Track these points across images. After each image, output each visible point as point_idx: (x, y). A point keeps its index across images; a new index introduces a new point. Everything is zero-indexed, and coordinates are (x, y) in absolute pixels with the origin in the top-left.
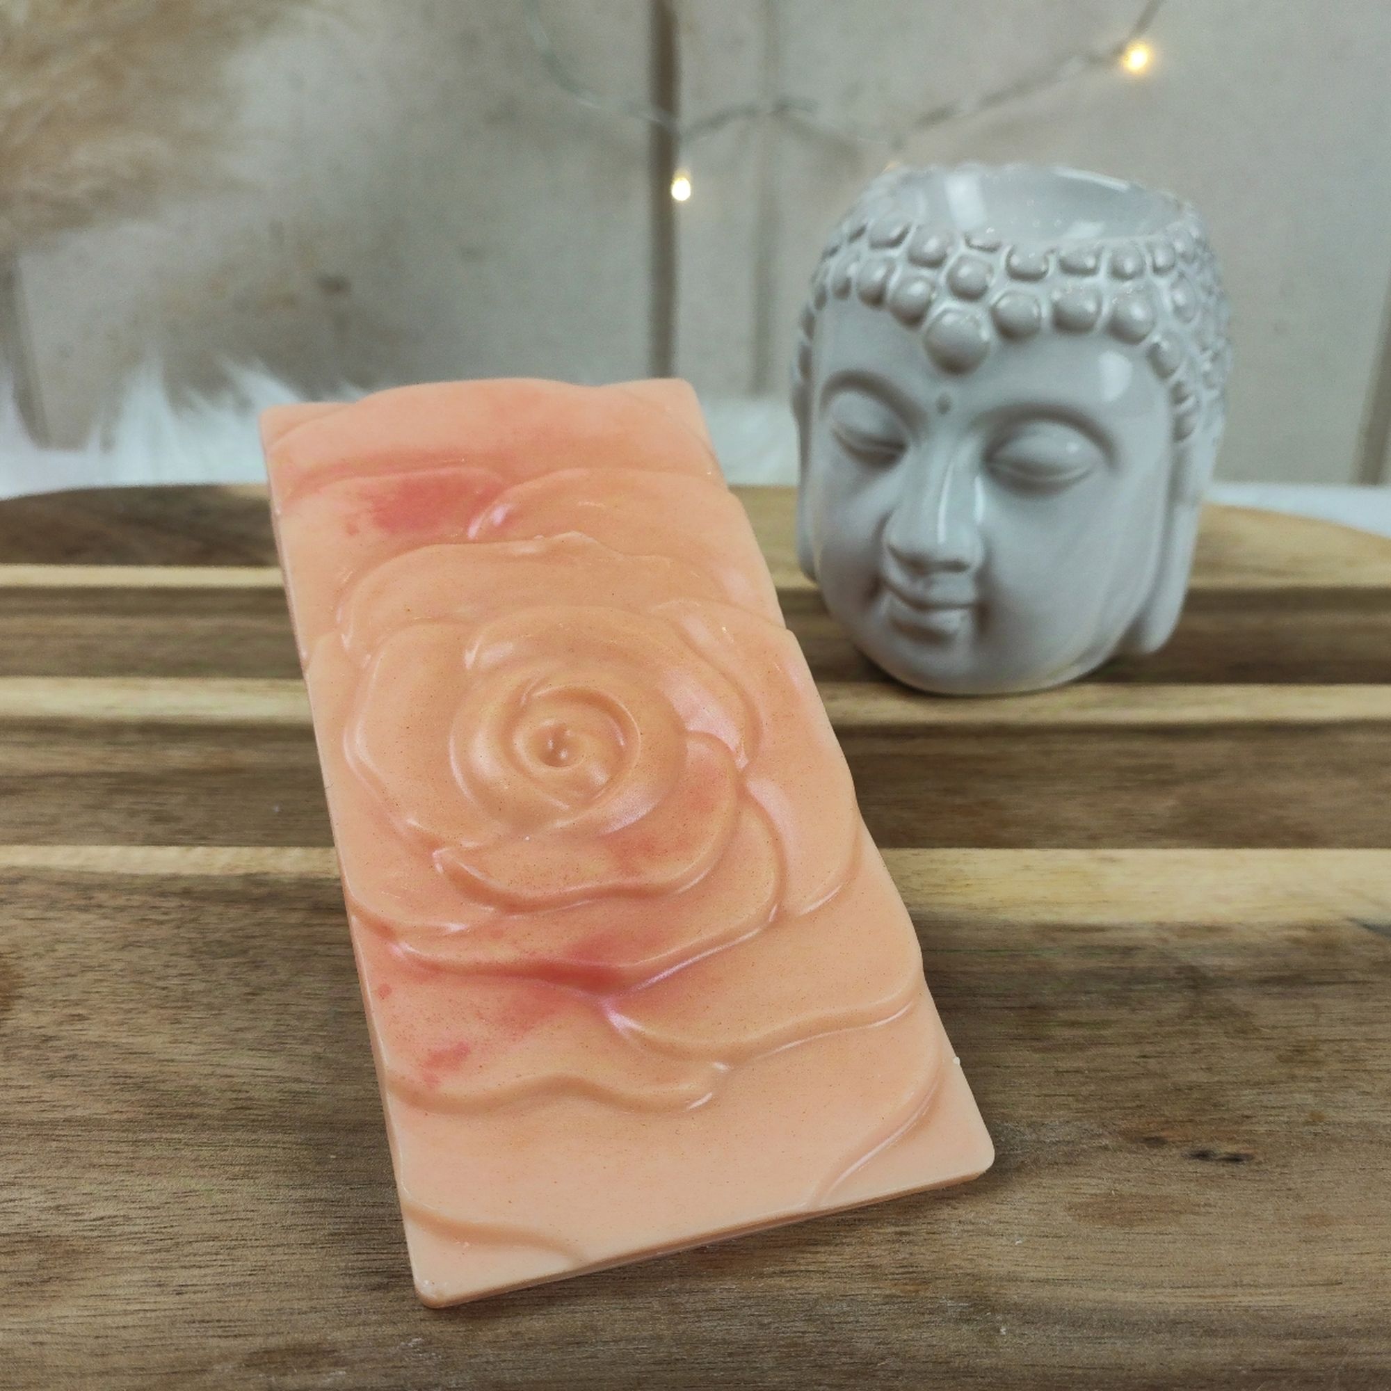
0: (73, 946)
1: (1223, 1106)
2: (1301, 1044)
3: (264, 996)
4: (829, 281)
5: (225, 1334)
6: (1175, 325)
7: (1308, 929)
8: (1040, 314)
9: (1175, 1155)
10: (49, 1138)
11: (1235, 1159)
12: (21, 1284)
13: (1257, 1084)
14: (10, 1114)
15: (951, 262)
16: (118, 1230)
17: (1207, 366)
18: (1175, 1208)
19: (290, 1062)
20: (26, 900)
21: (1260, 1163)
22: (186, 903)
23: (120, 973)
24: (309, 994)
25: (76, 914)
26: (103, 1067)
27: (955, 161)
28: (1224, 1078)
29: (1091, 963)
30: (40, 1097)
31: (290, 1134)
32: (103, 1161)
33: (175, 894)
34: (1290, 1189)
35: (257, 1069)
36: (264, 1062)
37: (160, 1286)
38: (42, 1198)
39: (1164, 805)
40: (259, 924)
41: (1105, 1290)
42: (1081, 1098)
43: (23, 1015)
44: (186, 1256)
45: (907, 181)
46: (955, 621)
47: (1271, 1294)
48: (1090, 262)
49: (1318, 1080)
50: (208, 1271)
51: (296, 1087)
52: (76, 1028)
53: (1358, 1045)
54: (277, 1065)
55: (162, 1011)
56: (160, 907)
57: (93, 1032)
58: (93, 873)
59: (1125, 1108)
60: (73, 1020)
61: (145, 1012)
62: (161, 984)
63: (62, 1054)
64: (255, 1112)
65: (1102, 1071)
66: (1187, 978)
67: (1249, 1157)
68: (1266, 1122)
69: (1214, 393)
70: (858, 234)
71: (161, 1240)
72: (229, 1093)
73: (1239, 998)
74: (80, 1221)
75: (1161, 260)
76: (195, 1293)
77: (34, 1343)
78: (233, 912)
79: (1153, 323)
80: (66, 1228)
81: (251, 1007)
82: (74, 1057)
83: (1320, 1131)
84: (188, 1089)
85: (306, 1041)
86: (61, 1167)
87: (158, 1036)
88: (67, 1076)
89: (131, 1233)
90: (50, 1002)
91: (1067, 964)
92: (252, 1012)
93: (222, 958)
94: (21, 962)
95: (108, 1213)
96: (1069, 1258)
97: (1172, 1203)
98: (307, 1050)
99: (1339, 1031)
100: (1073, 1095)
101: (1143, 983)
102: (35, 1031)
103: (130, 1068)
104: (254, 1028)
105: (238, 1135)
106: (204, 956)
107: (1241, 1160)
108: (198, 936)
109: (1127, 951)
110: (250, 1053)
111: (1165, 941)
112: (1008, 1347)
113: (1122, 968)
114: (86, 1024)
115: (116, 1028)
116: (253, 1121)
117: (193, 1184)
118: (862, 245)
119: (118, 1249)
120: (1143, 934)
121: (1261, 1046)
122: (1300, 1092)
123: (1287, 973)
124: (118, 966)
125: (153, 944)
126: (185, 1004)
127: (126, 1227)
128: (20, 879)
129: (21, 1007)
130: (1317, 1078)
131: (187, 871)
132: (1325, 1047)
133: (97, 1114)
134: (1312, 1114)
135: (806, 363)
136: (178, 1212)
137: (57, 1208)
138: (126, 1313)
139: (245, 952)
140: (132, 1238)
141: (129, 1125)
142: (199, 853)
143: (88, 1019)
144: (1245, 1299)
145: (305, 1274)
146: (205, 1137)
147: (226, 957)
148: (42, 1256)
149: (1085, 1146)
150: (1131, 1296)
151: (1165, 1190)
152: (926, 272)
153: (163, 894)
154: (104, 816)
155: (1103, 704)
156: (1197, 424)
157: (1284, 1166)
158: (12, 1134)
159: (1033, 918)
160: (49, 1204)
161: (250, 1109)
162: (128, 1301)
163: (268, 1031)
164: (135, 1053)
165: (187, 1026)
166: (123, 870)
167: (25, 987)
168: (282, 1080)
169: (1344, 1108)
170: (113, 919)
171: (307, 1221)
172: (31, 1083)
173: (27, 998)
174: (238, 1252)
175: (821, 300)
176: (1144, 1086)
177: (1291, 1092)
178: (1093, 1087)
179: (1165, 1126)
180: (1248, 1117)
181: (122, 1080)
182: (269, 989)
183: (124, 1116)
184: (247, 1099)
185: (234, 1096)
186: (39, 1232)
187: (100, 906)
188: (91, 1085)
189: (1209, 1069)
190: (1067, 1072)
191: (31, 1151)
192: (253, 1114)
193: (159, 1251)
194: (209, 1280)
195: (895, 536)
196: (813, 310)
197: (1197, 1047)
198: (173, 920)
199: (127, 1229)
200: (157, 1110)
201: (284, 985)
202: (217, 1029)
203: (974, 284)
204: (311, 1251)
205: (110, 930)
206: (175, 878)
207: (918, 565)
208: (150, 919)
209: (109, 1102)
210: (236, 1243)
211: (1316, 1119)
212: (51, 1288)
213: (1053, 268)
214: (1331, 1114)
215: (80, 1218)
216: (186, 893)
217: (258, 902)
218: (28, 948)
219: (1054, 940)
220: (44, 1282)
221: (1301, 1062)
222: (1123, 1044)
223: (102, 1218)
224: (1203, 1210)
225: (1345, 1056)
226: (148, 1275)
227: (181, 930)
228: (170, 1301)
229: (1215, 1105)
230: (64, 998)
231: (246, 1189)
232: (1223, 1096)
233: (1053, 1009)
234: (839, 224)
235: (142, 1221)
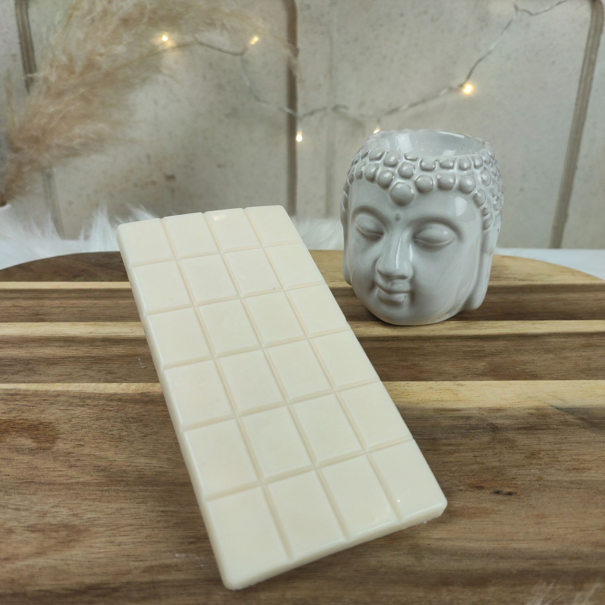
0: (78, 419)
1: (505, 474)
2: (534, 452)
3: (149, 437)
4: (354, 173)
5: (136, 560)
6: (483, 187)
7: (536, 410)
8: (433, 184)
9: (488, 492)
10: (70, 489)
11: (510, 494)
12: (60, 542)
13: (518, 466)
14: (56, 480)
15: (400, 165)
16: (96, 522)
17: (495, 202)
18: (488, 511)
19: (159, 461)
20: (60, 403)
21: (519, 495)
22: (120, 403)
23: (95, 429)
24: (165, 436)
25: (79, 407)
26: (90, 463)
27: (400, 129)
28: (505, 464)
29: (456, 423)
30: (67, 474)
31: (159, 487)
32: (90, 497)
33: (115, 400)
34: (530, 505)
35: (147, 464)
36: (149, 461)
37: (112, 542)
38: (68, 511)
39: (481, 365)
40: (147, 411)
41: (463, 542)
42: (452, 472)
43: (60, 445)
44: (121, 532)
45: (383, 136)
46: (402, 298)
47: (523, 543)
48: (451, 164)
49: (541, 465)
50: (130, 537)
51: (161, 470)
52: (80, 449)
53: (555, 452)
54: (154, 462)
55: (111, 443)
56: (110, 405)
57: (86, 451)
58: (85, 393)
59: (468, 475)
60: (79, 446)
61: (105, 443)
62: (110, 433)
63: (74, 459)
64: (146, 479)
65: (460, 462)
66: (491, 428)
67: (516, 493)
68: (521, 480)
69: (498, 212)
70: (366, 155)
71: (112, 526)
72: (136, 472)
73: (511, 435)
74: (82, 519)
75: (477, 163)
76: (125, 545)
77: (66, 564)
78: (137, 406)
79: (475, 187)
80: (77, 522)
81: (144, 441)
82: (79, 460)
83: (541, 483)
84: (121, 471)
85: (165, 453)
86: (75, 500)
87: (110, 451)
88: (77, 467)
89: (101, 524)
90: (70, 440)
91: (446, 423)
92: (145, 443)
93: (133, 423)
94: (59, 425)
95: (93, 516)
96: (449, 530)
97: (487, 510)
98: (165, 456)
99: (548, 447)
100: (449, 471)
101: (474, 430)
102: (64, 450)
103: (100, 463)
104: (145, 448)
105: (140, 487)
106: (127, 423)
107: (512, 494)
108: (124, 415)
109: (468, 418)
110: (144, 458)
111: (483, 414)
112: (426, 563)
113: (467, 424)
114: (83, 448)
115: (94, 449)
116: (146, 482)
117: (123, 505)
118: (367, 159)
119: (96, 529)
120: (474, 412)
121: (519, 452)
122: (533, 469)
123: (528, 426)
124: (94, 427)
125: (108, 419)
126: (120, 440)
127: (99, 521)
128: (58, 395)
129: (59, 442)
130: (540, 464)
131: (120, 392)
132: (543, 453)
133: (87, 480)
134: (539, 477)
135: (346, 204)
136: (119, 516)
137: (74, 515)
138: (99, 553)
139: (142, 421)
140: (102, 526)
141: (99, 484)
142: (124, 385)
143: (84, 446)
144: (514, 545)
145: (166, 538)
146: (127, 488)
147: (135, 423)
148: (68, 532)
149: (454, 489)
150: (472, 545)
151: (483, 505)
152: (390, 169)
153: (111, 400)
154: (89, 372)
155: (458, 328)
156: (491, 223)
157: (528, 496)
158: (57, 488)
159: (433, 406)
160: (71, 513)
161: (144, 478)
162: (100, 548)
163: (150, 450)
164: (102, 458)
165: (120, 448)
166: (96, 392)
167: (60, 434)
168: (155, 467)
169: (551, 475)
170: (92, 409)
171: (166, 519)
172: (63, 469)
173: (61, 438)
174: (141, 530)
175: (351, 180)
176: (475, 467)
177: (531, 469)
178: (456, 468)
179: (484, 482)
180: (515, 478)
181: (97, 468)
182: (151, 435)
183: (98, 481)
184: (143, 474)
185: (138, 473)
186: (67, 523)
187: (88, 405)
188: (85, 470)
189: (499, 461)
190: (447, 462)
191: (64, 494)
192: (146, 480)
193: (112, 530)
194: (130, 540)
195: (380, 266)
196: (349, 184)
197: (495, 453)
198: (114, 410)
199: (99, 522)
200: (110, 479)
201: (156, 433)
202: (132, 449)
203: (409, 173)
204: (167, 529)
205: (91, 414)
206: (115, 394)
207: (388, 277)
208: (107, 410)
209: (92, 476)
210: (139, 527)
211: (540, 479)
212: (71, 544)
213: (437, 166)
214: (545, 477)
215: (83, 518)
216: (120, 400)
217: (146, 403)
218: (61, 420)
219: (441, 414)
220: (69, 542)
221: (534, 458)
222: (468, 452)
223: (90, 518)
224: (498, 512)
225: (550, 456)
226: (108, 539)
227: (118, 413)
228: (115, 548)
229: (502, 474)
230: (75, 438)
231: (143, 507)
232: (505, 471)
233: (441, 439)
234: (358, 152)
235: (104, 519)
